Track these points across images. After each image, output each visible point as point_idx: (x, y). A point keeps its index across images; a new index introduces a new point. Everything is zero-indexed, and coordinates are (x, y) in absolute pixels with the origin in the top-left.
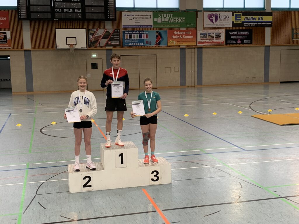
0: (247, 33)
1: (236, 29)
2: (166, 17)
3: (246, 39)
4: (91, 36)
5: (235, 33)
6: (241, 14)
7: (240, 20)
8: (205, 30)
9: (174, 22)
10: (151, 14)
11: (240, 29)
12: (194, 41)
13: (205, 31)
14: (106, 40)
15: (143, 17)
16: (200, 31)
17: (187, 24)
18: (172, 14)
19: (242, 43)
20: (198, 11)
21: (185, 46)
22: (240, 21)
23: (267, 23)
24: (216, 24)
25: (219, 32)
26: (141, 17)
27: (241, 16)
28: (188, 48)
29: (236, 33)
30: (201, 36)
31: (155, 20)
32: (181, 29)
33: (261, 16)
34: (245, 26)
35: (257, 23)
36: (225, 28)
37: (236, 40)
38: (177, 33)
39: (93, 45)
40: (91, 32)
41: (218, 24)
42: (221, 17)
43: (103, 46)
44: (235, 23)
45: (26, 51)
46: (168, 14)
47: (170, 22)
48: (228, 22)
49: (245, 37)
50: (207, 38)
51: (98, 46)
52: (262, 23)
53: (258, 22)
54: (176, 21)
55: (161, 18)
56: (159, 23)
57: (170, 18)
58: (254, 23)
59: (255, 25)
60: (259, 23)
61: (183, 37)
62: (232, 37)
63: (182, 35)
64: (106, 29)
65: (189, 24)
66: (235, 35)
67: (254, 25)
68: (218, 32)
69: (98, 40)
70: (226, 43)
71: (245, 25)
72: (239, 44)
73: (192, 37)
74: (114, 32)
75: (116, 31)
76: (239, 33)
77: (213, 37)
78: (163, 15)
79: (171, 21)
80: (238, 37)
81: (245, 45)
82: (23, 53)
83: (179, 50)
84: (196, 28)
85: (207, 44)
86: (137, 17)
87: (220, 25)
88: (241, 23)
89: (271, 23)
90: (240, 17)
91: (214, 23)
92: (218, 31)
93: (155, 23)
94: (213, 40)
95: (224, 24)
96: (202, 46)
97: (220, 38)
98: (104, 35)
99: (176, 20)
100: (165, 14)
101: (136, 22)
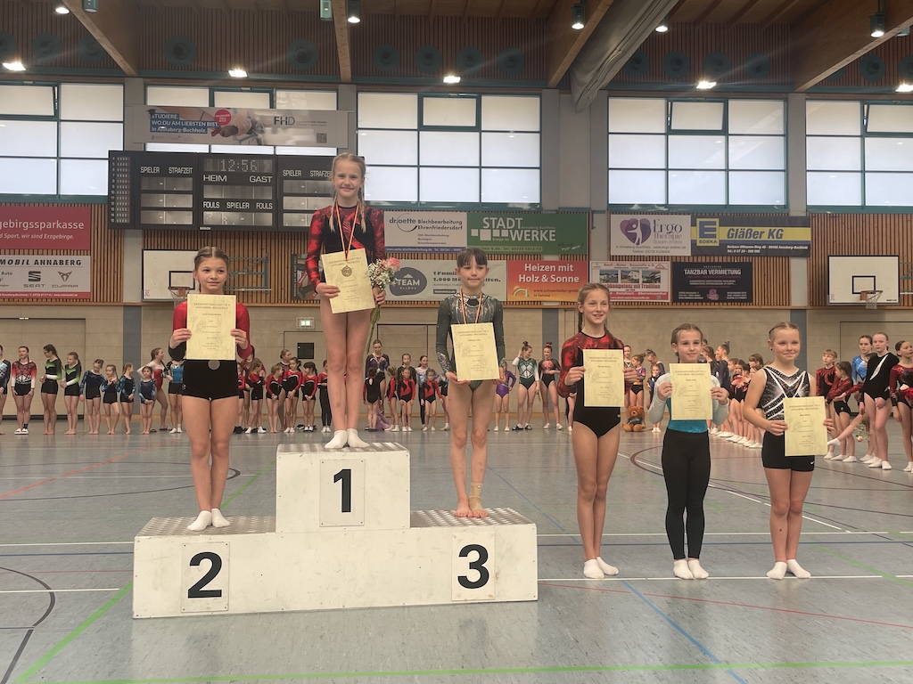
0: (738, 272)
1: (704, 261)
2: (503, 225)
3: (732, 289)
4: (299, 273)
5: (698, 272)
6: (717, 220)
7: (714, 236)
8: (615, 263)
9: (526, 239)
10: (463, 216)
11: (716, 261)
13: (613, 266)
15: (441, 225)
16: (598, 264)
17: (562, 245)
18: (519, 219)
19: (723, 299)
20: (594, 212)
21: (557, 304)
22: (714, 240)
23: (795, 247)
24: (644, 247)
25: (654, 268)
26: (436, 225)
27: (717, 226)
28: (566, 310)
29: (705, 272)
30: (602, 277)
31: (474, 233)
32: (547, 258)
33: (778, 228)
34: (730, 255)
35: (764, 247)
36: (670, 258)
37: (704, 291)
38: (534, 268)
39: (304, 296)
40: (299, 262)
41: (651, 246)
42: (658, 229)
44: (698, 244)
45: (128, 307)
46: (508, 219)
47: (514, 239)
48: (681, 242)
49: (731, 282)
50: (620, 283)
52: (780, 247)
53: (767, 243)
54: (530, 237)
55: (490, 228)
56: (486, 243)
57: (513, 230)
58: (756, 247)
59: (758, 251)
60: (770, 247)
61: (550, 279)
62: (693, 283)
63: (548, 274)
65: (568, 246)
66: (701, 277)
67: (756, 251)
68: (652, 268)
70: (675, 299)
71: (729, 251)
72: (715, 301)
73: (576, 279)
76: (711, 272)
77: (637, 281)
78: (496, 222)
79: (516, 236)
80: (709, 282)
81: (730, 306)
82: (120, 312)
83: (539, 316)
84: (587, 256)
85: (619, 300)
86: (425, 225)
87: (656, 250)
88: (718, 245)
89: (806, 248)
90: (715, 230)
91: (638, 244)
92: (652, 266)
93: (470, 239)
94: (637, 290)
95: (667, 248)
97: (658, 284)
99: (530, 233)
100: (501, 219)
101: (421, 237)
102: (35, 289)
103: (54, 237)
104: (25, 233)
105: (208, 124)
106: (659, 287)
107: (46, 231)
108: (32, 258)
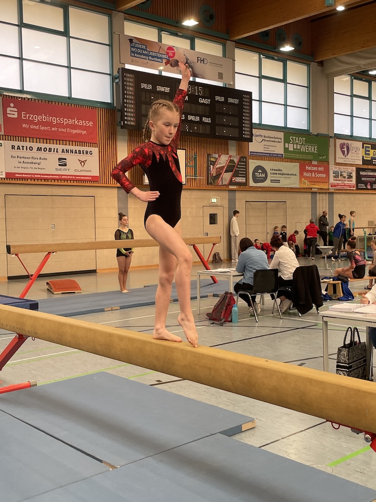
1: (366, 167)
2: (298, 142)
3: (375, 183)
4: (212, 166)
5: (364, 173)
7: (369, 154)
9: (306, 151)
10: (281, 135)
11: (369, 168)
12: (327, 182)
13: (337, 168)
14: (229, 175)
15: (273, 140)
16: (333, 168)
17: (320, 155)
18: (304, 139)
20: (330, 137)
21: (317, 190)
22: (369, 156)
24: (347, 159)
26: (271, 139)
27: (370, 149)
28: (320, 193)
29: (366, 173)
30: (334, 175)
31: (286, 144)
32: (314, 163)
34: (373, 165)
36: (355, 165)
38: (309, 168)
39: (214, 183)
40: (212, 159)
41: (350, 158)
42: (352, 149)
43: (225, 185)
44: (365, 159)
46: (300, 138)
47: (302, 151)
48: (359, 157)
49: (374, 179)
50: (339, 178)
51: (220, 184)
54: (308, 150)
55: (293, 143)
56: (291, 152)
57: (302, 145)
61: (315, 175)
62: (363, 179)
63: (315, 172)
64: (230, 156)
65: (322, 156)
66: (365, 176)
68: (350, 171)
69: (221, 173)
70: (358, 189)
71: (374, 163)
72: (369, 189)
73: (325, 175)
74: (240, 161)
75: (242, 160)
76: (368, 173)
77: (345, 177)
78: (295, 139)
79: (303, 149)
82: (116, 191)
83: (309, 196)
84: (328, 163)
85: (339, 187)
86: (266, 139)
87: (351, 160)
88: (370, 159)
90: (370, 151)
91: (345, 157)
92: (350, 169)
93: (286, 150)
94: (345, 182)
95: (355, 159)
96: (334, 190)
97: (352, 179)
98: (228, 166)
99: (308, 147)
100: (297, 138)
101: (265, 147)
102: (63, 172)
103: (74, 132)
104: (54, 126)
105: (164, 56)
106: (352, 181)
107: (68, 126)
108: (60, 147)
